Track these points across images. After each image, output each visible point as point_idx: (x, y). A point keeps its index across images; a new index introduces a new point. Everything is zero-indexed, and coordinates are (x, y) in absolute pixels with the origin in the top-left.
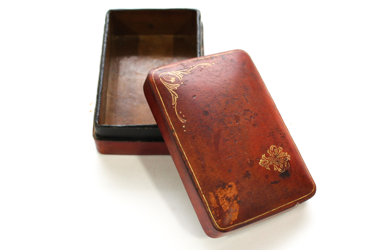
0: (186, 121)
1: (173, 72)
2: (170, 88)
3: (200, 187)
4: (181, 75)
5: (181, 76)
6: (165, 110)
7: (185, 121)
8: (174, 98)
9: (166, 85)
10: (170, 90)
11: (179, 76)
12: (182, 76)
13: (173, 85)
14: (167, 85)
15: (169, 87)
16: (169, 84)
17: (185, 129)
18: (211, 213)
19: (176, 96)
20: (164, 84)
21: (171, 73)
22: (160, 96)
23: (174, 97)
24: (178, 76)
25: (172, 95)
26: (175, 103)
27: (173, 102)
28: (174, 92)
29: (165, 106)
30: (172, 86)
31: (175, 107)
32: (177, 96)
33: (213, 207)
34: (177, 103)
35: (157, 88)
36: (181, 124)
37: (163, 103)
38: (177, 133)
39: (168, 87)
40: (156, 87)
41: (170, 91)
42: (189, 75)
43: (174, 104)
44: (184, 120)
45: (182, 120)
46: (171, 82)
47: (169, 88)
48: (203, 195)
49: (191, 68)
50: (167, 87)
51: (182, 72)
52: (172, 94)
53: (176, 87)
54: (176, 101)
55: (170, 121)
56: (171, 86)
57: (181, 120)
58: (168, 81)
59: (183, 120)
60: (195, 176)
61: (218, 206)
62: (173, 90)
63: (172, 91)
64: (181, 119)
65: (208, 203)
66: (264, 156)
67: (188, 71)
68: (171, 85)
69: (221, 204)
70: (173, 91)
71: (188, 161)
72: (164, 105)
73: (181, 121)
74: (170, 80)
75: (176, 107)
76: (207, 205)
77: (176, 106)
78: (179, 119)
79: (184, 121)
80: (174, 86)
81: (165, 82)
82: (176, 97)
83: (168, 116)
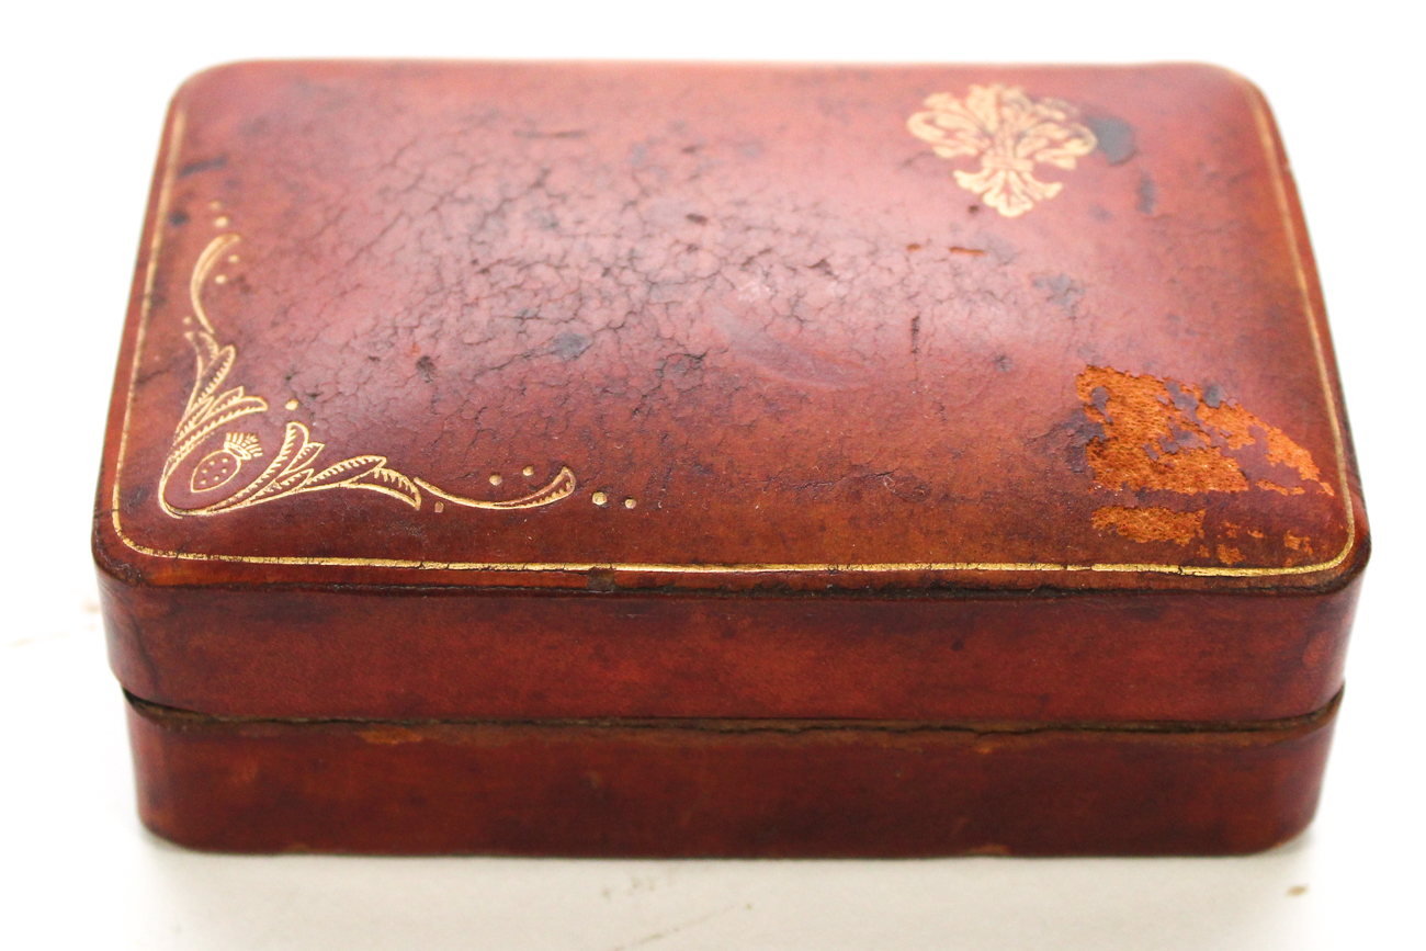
0: (570, 475)
1: (182, 435)
2: (292, 479)
3: (1039, 567)
4: (230, 397)
5: (236, 401)
6: (429, 566)
7: (566, 480)
8: (380, 482)
9: (261, 493)
10: (307, 481)
11: (233, 409)
12: (236, 394)
13: (280, 458)
14: (267, 489)
15: (286, 483)
16: (265, 475)
17: (617, 500)
18: (1224, 572)
19: (375, 464)
20: (247, 503)
21: (182, 443)
22: (316, 561)
23: (370, 480)
24: (224, 414)
25: (354, 486)
26: (414, 489)
27: (405, 499)
28: (337, 468)
29: (406, 559)
30: (285, 464)
31: (443, 500)
32: (371, 459)
33: (1197, 542)
34: (423, 480)
35: (254, 560)
36: (575, 510)
37: (378, 563)
38: (622, 561)
39: (285, 489)
40: (246, 560)
41: (314, 485)
42: (249, 355)
43: (419, 499)
44: (558, 479)
45: (549, 495)
46: (254, 460)
47: (293, 485)
48: (1099, 568)
49: (203, 335)
50: (277, 492)
51: (209, 391)
52: (346, 484)
53: (306, 446)
54: (403, 479)
55: (519, 567)
56: (286, 471)
57: (548, 501)
58: (241, 474)
59: (556, 490)
60: (950, 567)
61: (1202, 513)
62: (319, 466)
63: (321, 476)
64: (543, 498)
65: (1160, 563)
66: (965, 180)
67: (215, 350)
68: (275, 464)
69: (1191, 490)
70: (326, 472)
71: (842, 568)
72: (389, 563)
73: (555, 498)
74: (239, 464)
75: (447, 492)
76: (1165, 569)
77: (439, 493)
78: (535, 504)
79: (562, 486)
80: (291, 456)
81: (240, 495)
82: (376, 470)
83: (479, 566)
